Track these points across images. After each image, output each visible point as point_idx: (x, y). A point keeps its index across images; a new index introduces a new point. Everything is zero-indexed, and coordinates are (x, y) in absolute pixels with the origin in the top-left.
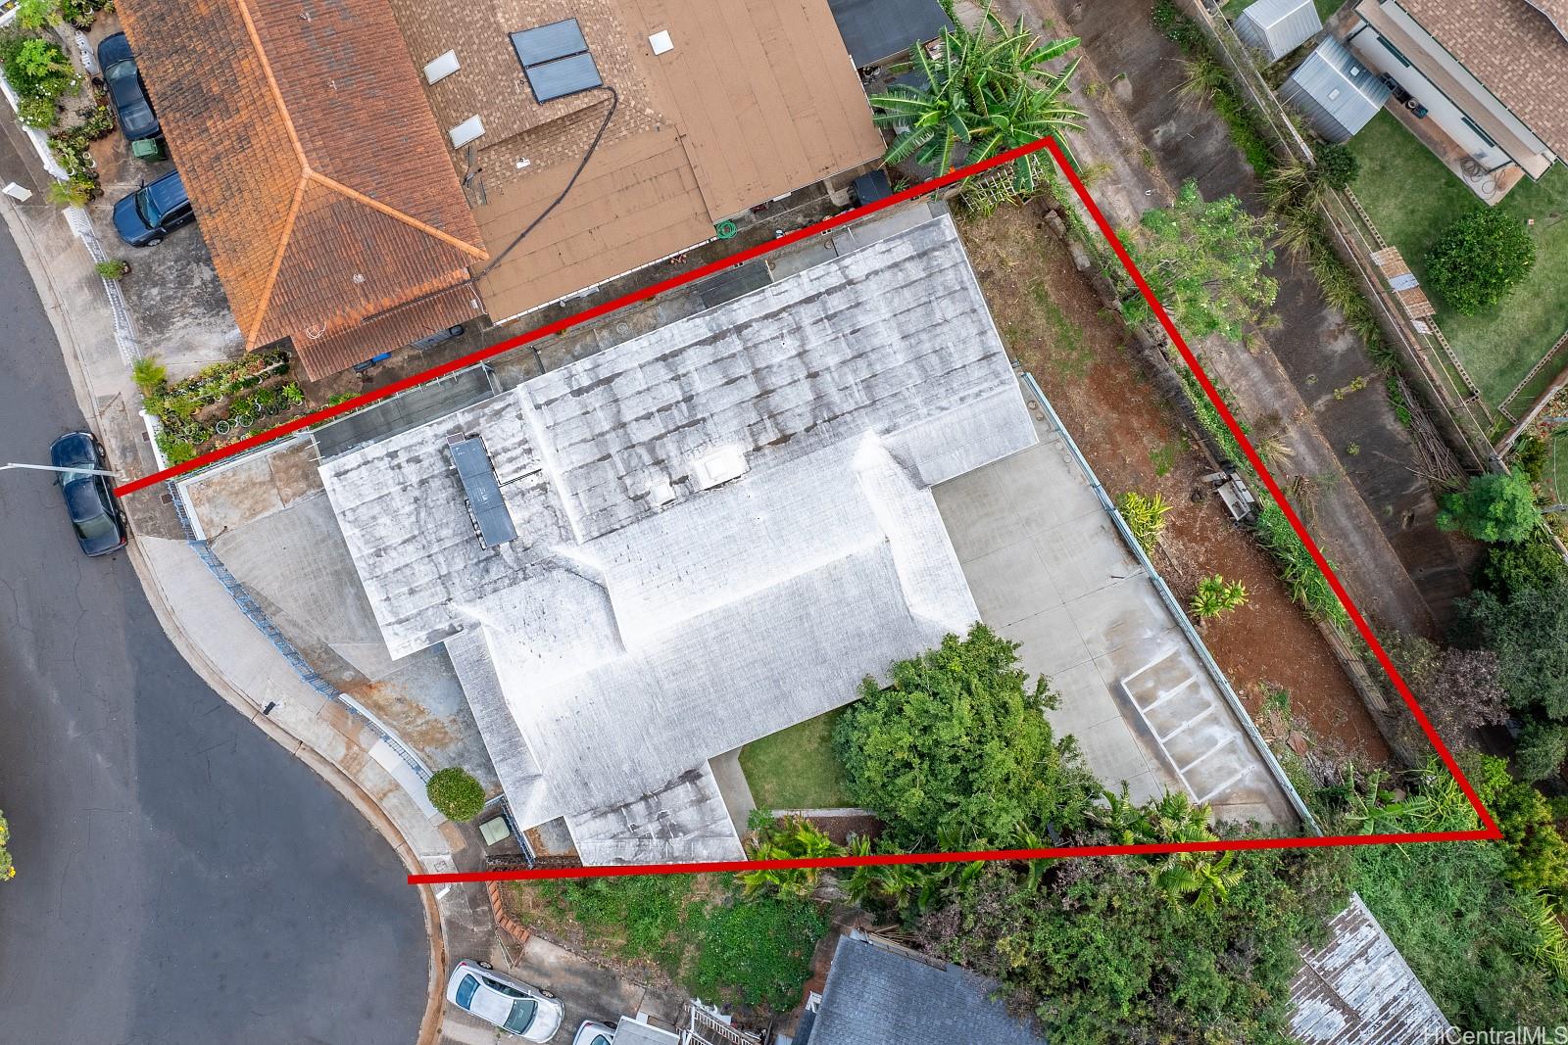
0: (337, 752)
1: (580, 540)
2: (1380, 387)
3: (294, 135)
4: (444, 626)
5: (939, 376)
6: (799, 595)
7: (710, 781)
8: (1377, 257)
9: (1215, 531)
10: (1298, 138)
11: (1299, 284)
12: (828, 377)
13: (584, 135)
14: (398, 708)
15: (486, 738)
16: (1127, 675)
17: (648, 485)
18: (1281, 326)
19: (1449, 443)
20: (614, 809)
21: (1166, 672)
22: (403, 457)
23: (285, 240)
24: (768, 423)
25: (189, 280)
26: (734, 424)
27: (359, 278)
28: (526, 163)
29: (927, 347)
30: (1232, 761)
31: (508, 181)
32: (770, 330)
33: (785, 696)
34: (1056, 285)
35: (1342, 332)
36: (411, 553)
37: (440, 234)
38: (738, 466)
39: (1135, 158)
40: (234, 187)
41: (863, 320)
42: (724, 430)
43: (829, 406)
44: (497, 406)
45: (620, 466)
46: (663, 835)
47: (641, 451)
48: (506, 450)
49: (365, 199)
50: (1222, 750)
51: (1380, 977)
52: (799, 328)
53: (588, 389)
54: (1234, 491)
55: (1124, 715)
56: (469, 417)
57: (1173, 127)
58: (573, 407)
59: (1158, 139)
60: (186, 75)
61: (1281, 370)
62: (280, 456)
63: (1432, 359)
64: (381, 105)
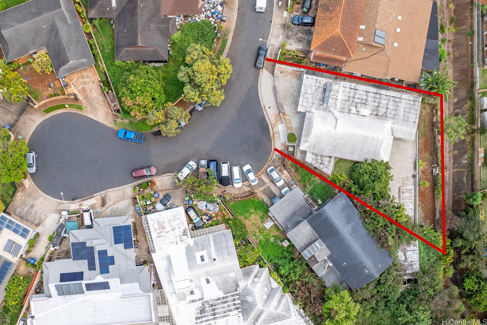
0: (273, 122)
1: (337, 110)
2: (467, 172)
3: (339, 23)
4: (309, 110)
5: (406, 120)
6: (366, 138)
7: (333, 159)
8: (479, 149)
9: (428, 176)
10: (479, 123)
11: (464, 148)
12: (389, 110)
13: (376, 51)
14: (288, 121)
15: (303, 131)
16: (403, 187)
17: (352, 109)
18: (457, 153)
19: (472, 187)
20: (316, 155)
21: (409, 191)
22: (318, 81)
23: (328, 37)
24: (376, 111)
25: (297, 34)
26: (371, 108)
27: (334, 50)
28: (365, 49)
29: (406, 115)
30: (410, 211)
31: (360, 50)
32: (385, 97)
33: (353, 154)
34: (428, 122)
35: (466, 160)
36: (310, 96)
37: (350, 51)
38: (368, 115)
39: (450, 112)
40: (325, 25)
41: (400, 105)
42: (369, 108)
43: (386, 114)
44: (337, 83)
45: (350, 103)
46: (320, 163)
47: (355, 103)
48: (334, 90)
49: (343, 39)
50: (410, 208)
51: (414, 256)
52: (389, 100)
53: (352, 89)
54: (436, 170)
55: (398, 193)
56: (332, 82)
57: (460, 111)
58: (348, 90)
59: (456, 111)
60: (327, 4)
61: (452, 161)
62: (294, 70)
63: (478, 171)
64: (353, 27)
